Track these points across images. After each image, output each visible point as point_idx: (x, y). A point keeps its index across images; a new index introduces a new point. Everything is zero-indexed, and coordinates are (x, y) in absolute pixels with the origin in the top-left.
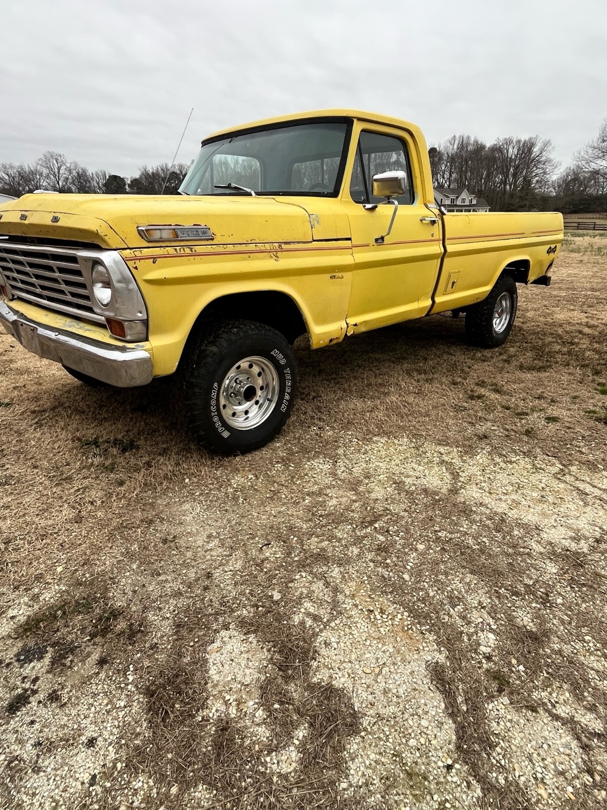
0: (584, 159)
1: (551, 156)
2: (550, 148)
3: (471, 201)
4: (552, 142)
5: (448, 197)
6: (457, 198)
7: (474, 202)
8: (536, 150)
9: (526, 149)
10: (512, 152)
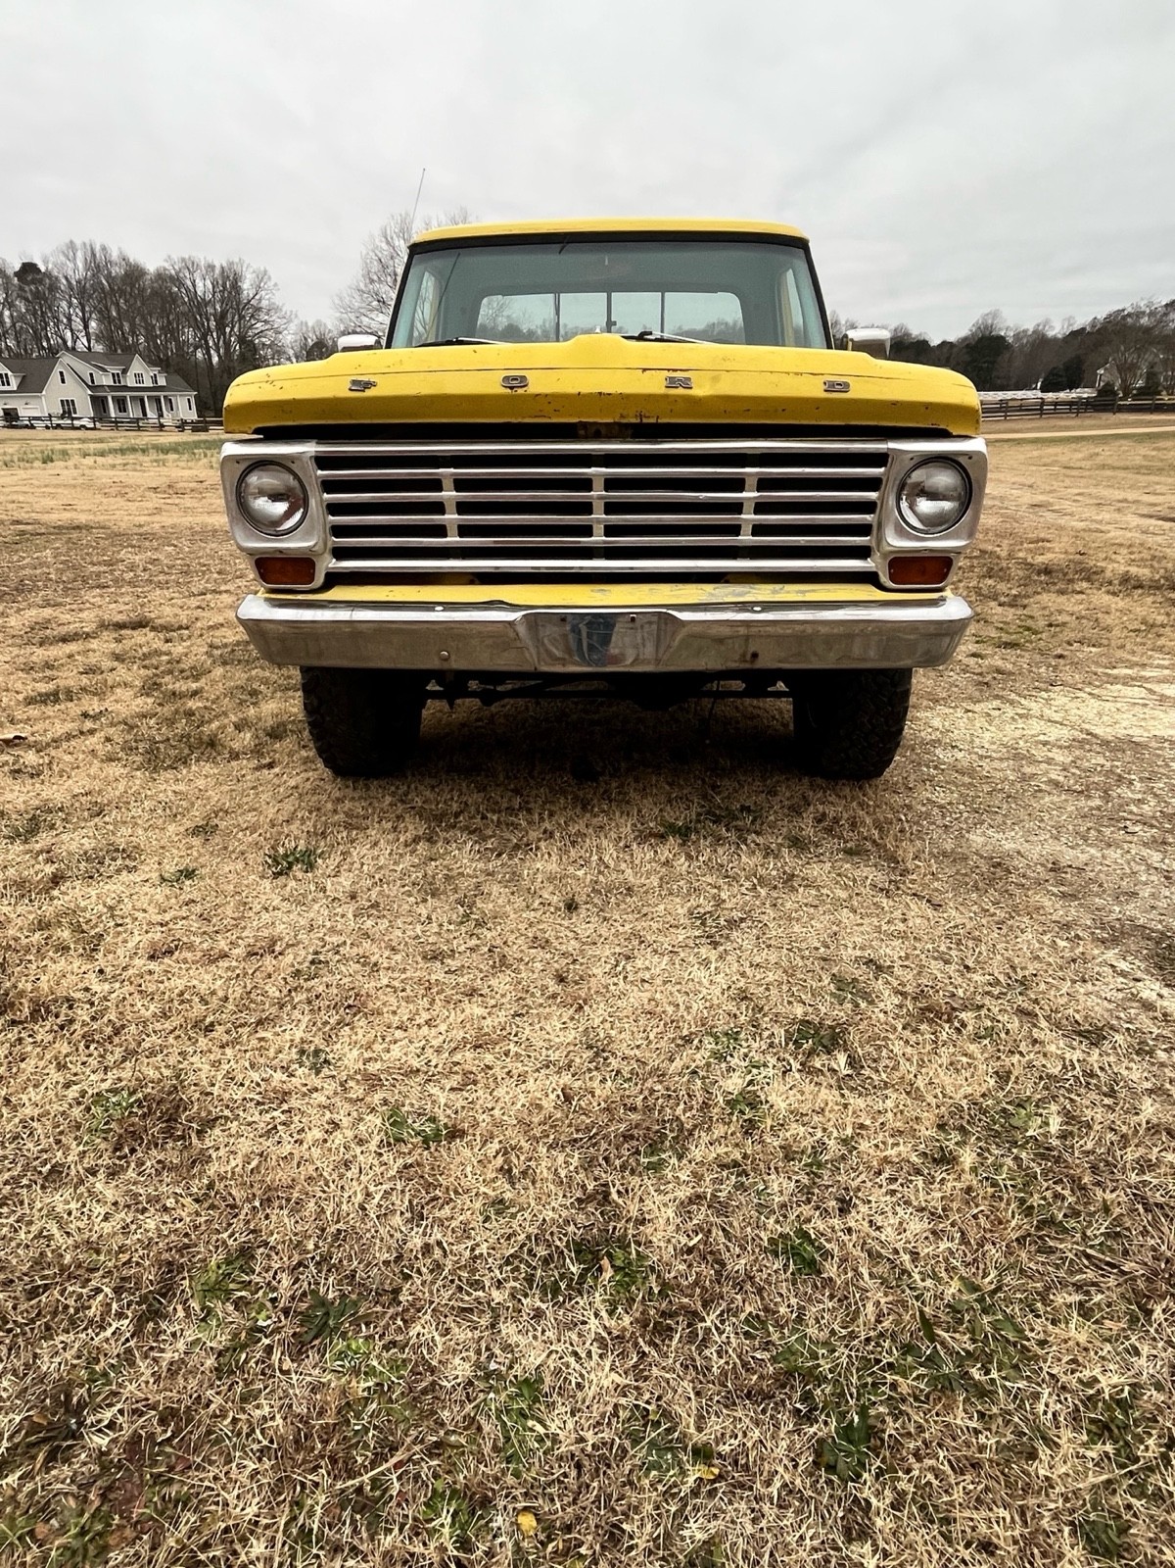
0: (348, 309)
1: (278, 300)
2: (271, 284)
3: (155, 379)
4: (271, 272)
5: (105, 370)
6: (125, 371)
7: (162, 382)
8: (247, 286)
9: (229, 284)
10: (203, 287)
